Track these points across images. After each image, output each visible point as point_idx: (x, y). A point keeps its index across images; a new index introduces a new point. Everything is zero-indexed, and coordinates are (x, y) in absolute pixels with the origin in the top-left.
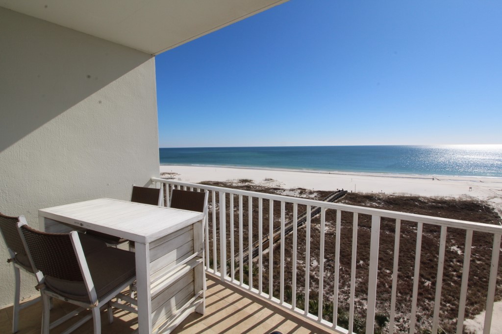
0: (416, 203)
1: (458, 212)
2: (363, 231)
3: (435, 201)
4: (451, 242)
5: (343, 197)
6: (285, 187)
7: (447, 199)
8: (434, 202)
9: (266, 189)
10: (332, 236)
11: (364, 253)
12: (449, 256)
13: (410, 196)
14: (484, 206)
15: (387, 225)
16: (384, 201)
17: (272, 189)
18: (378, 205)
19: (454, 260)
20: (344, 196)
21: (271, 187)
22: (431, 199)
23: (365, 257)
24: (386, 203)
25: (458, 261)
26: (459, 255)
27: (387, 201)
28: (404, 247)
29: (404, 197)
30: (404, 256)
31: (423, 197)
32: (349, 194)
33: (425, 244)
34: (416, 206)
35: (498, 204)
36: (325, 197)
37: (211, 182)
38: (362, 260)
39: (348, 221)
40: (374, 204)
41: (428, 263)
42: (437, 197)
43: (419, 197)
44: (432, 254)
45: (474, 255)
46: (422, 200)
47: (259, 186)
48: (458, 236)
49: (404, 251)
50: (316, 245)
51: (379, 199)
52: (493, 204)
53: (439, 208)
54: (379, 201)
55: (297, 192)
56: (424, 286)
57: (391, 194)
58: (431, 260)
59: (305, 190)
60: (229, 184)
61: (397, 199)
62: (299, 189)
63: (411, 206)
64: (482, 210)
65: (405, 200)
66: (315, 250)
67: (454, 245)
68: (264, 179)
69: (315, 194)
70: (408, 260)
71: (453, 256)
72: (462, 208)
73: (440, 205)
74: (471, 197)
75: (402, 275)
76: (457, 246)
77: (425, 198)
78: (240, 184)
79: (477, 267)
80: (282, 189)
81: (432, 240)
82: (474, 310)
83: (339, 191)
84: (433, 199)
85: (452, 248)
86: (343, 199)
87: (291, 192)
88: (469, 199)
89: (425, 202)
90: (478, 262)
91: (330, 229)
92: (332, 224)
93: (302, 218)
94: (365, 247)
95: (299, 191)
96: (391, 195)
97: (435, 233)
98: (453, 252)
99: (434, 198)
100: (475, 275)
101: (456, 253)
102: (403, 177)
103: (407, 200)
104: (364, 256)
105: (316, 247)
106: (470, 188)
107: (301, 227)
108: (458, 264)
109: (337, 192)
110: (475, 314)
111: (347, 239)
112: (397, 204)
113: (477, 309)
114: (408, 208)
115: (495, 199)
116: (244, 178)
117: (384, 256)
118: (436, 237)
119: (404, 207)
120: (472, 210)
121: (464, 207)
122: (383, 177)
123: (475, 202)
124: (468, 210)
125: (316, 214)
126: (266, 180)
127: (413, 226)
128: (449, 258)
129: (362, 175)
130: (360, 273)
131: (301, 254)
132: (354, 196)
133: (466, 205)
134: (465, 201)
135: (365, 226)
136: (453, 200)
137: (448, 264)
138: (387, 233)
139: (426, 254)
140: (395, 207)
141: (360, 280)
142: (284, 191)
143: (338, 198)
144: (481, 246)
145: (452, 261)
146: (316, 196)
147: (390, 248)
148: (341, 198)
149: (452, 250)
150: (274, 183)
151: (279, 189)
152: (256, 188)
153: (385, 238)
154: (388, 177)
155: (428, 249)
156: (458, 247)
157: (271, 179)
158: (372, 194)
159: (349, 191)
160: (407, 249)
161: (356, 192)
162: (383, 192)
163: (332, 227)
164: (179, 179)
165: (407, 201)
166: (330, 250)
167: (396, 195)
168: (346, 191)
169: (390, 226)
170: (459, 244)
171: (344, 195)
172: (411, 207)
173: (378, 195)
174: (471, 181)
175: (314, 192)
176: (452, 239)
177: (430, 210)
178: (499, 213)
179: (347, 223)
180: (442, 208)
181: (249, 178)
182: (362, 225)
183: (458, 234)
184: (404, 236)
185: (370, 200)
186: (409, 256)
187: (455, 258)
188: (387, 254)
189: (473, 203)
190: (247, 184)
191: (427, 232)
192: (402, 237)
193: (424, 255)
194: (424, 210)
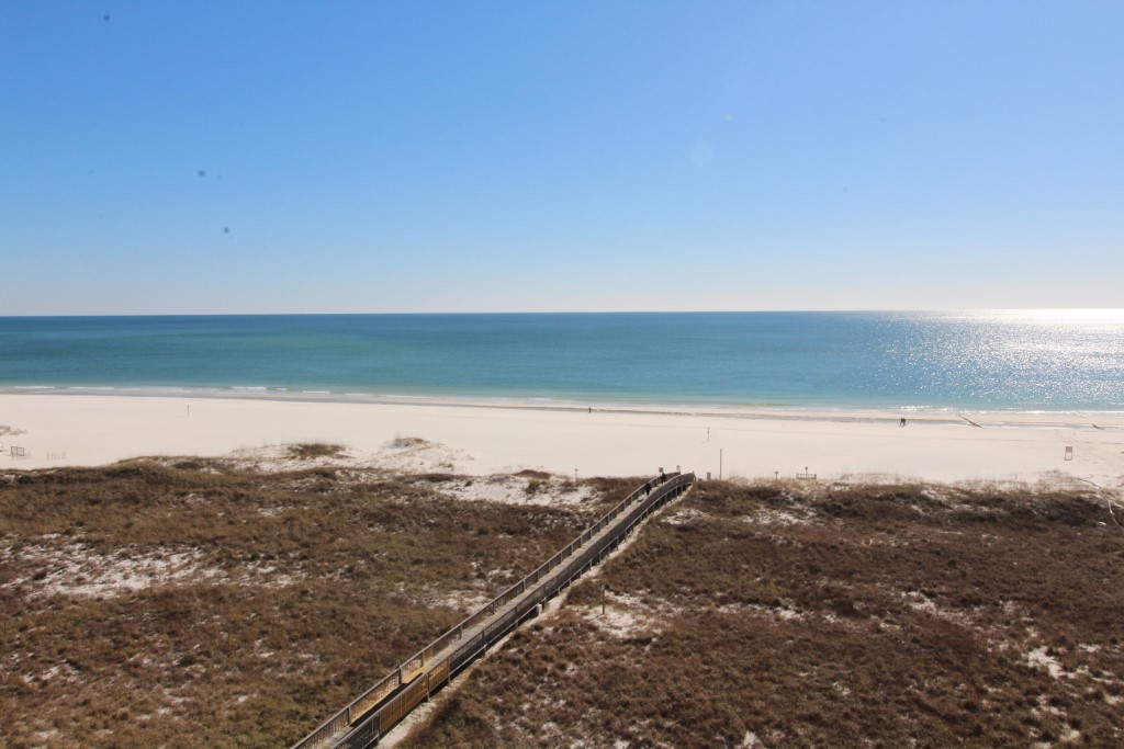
0: (915, 507)
1: (1040, 530)
2: (753, 620)
3: (972, 498)
4: (1027, 635)
5: (679, 498)
6: (470, 470)
7: (1004, 488)
8: (966, 502)
9: (400, 479)
10: (647, 648)
11: (758, 704)
12: (1025, 686)
13: (893, 483)
14: (1113, 507)
15: (827, 589)
16: (814, 505)
17: (420, 478)
18: (795, 521)
19: (1042, 699)
20: (685, 494)
21: (420, 471)
22: (957, 489)
23: (761, 719)
24: (821, 511)
25: (1054, 702)
26: (1053, 679)
27: (824, 505)
28: (884, 667)
29: (875, 488)
30: (886, 702)
31: (933, 487)
32: (701, 485)
33: (951, 651)
34: (915, 516)
36: (620, 499)
37: (165, 459)
38: (752, 731)
39: (700, 587)
40: (784, 516)
41: (965, 719)
42: (977, 483)
43: (922, 486)
44: (973, 682)
45: (1098, 675)
46: (932, 494)
47: (369, 469)
48: (1045, 612)
49: (887, 683)
50: (589, 690)
51: (799, 499)
53: (982, 519)
54: (798, 506)
55: (518, 485)
57: (836, 478)
58: (970, 707)
59: (546, 475)
60: (243, 466)
61: (856, 495)
62: (526, 473)
63: (899, 516)
64: (1108, 520)
65: (880, 499)
66: (584, 711)
67: (1034, 645)
68: (392, 439)
69: (584, 492)
70: (902, 712)
71: (1035, 683)
72: (1051, 519)
73: (985, 509)
74: (1072, 479)
76: (1045, 648)
77: (938, 487)
78: (290, 463)
79: (1109, 716)
80: (461, 478)
81: (969, 633)
84: (963, 492)
85: (1031, 656)
86: (680, 504)
87: (496, 487)
88: (1067, 487)
89: (940, 504)
90: (1112, 700)
91: (639, 622)
92: (645, 602)
93: (535, 587)
94: (761, 680)
95: (525, 482)
96: (837, 484)
97: (976, 609)
98: (1034, 669)
99: (966, 487)
101: (1043, 674)
102: (868, 420)
103: (888, 497)
104: (757, 713)
105: (586, 695)
106: (1069, 449)
107: (533, 622)
108: (1054, 710)
109: (655, 483)
111: (696, 656)
112: (855, 514)
114: (890, 527)
116: (310, 439)
117: (825, 707)
118: (979, 622)
119: (879, 524)
120: (1078, 522)
121: (1054, 513)
122: (807, 418)
123: (1087, 496)
124: (1067, 522)
125: (587, 568)
126: (398, 443)
127: (910, 589)
128: (1027, 693)
129: (743, 416)
131: (533, 732)
132: (717, 493)
133: (1061, 505)
134: (1058, 495)
135: (756, 601)
136: (1022, 492)
137: (1024, 714)
138: (831, 618)
139: (956, 684)
140: (852, 525)
142: (469, 484)
143: (663, 501)
144: (1114, 642)
145: (1035, 704)
146: (585, 500)
147: (842, 676)
148: (674, 501)
149: (1031, 665)
150: (429, 453)
151: (449, 478)
152: (357, 477)
153: (822, 640)
154: (825, 419)
155: (959, 669)
156: (1049, 653)
157: (419, 441)
158: (777, 482)
159: (701, 475)
160: (896, 674)
161: (725, 477)
162: (811, 472)
163: (645, 613)
164: (17, 452)
165: (886, 502)
166: (641, 703)
167: (851, 481)
168: (690, 477)
169: (838, 595)
170: (1049, 639)
171: (685, 488)
172: (900, 523)
173: (795, 485)
174: (1067, 425)
175: (580, 483)
176: (1030, 624)
177: (956, 528)
179: (697, 593)
180: (992, 518)
181: (328, 439)
182: (745, 597)
183: (1046, 606)
184: (882, 625)
185: (771, 502)
186: (903, 698)
187: (1043, 690)
188: (833, 698)
189: (1080, 500)
190: (320, 462)
191: (954, 605)
192: (879, 631)
193: (949, 689)
194: (939, 531)
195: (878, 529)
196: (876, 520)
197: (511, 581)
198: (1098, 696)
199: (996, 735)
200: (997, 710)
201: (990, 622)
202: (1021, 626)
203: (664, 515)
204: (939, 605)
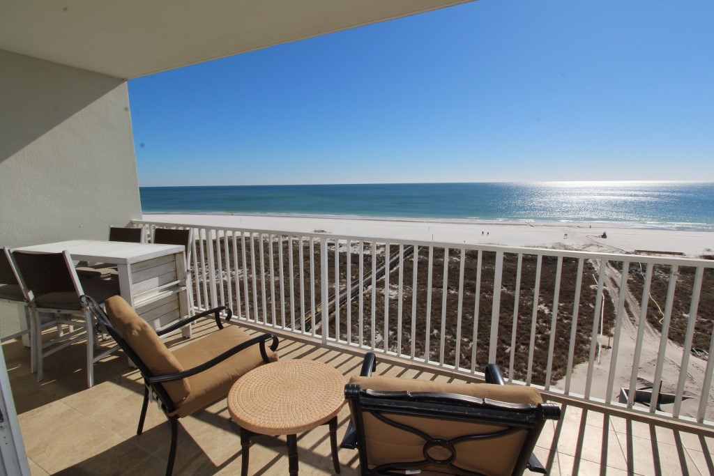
1: (550, 264)
2: (440, 294)
11: (439, 320)
15: (468, 284)
16: (466, 254)
18: (458, 259)
19: (541, 321)
24: (468, 256)
25: (544, 322)
26: (546, 314)
27: (470, 255)
28: (485, 309)
30: (484, 320)
33: (510, 304)
36: (395, 252)
38: (436, 329)
39: (422, 282)
40: (455, 258)
45: (562, 313)
48: (547, 292)
49: (486, 314)
53: (529, 260)
55: (358, 247)
56: (505, 354)
66: (379, 322)
67: (541, 304)
68: (313, 230)
69: (382, 250)
71: (539, 316)
73: (530, 256)
74: (565, 246)
75: (482, 342)
76: (544, 304)
79: (563, 326)
82: (557, 374)
85: (539, 307)
87: (351, 247)
90: (565, 321)
93: (363, 281)
94: (441, 313)
97: (522, 291)
98: (539, 311)
100: (560, 336)
101: (543, 313)
105: (380, 317)
106: (566, 235)
108: (544, 324)
110: (557, 380)
113: (560, 373)
114: (493, 262)
115: (591, 247)
117: (463, 322)
118: (522, 295)
119: (490, 261)
125: (382, 275)
126: (315, 232)
130: (434, 345)
135: (442, 288)
138: (468, 293)
139: (510, 315)
141: (433, 353)
142: (341, 246)
143: (410, 253)
144: (570, 303)
145: (538, 323)
146: (382, 252)
147: (470, 312)
151: (334, 244)
153: (465, 300)
155: (511, 310)
156: (545, 306)
157: (323, 231)
160: (489, 312)
169: (471, 286)
170: (547, 301)
174: (568, 226)
175: (381, 246)
176: (540, 296)
178: (593, 264)
179: (421, 284)
180: (533, 260)
182: (438, 286)
183: (547, 290)
184: (487, 296)
185: (450, 253)
187: (541, 317)
188: (466, 319)
191: (513, 290)
192: (485, 298)
193: (508, 317)
194: (512, 264)
195: (489, 263)
196: (489, 260)
197: (355, 280)
198: (561, 320)
199: (522, 332)
200: (524, 324)
201: (526, 295)
203: (410, 258)
204: (508, 290)
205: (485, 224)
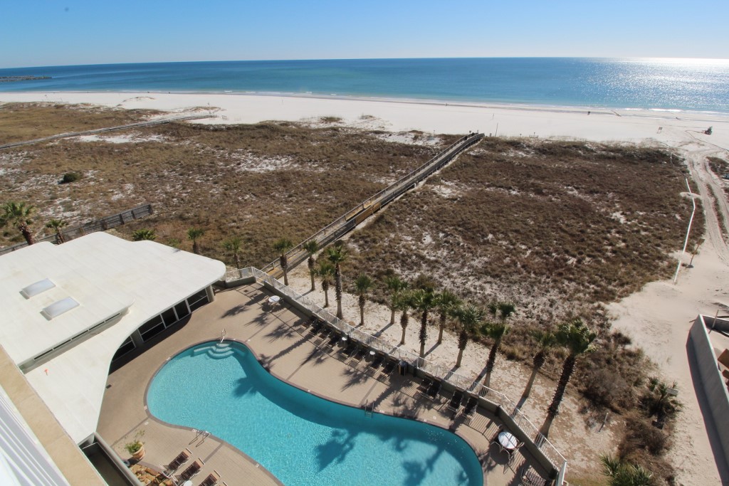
0: (580, 152)
1: (635, 164)
2: (499, 194)
3: (607, 148)
4: (615, 206)
5: (476, 144)
6: (391, 129)
7: (624, 145)
8: (604, 150)
9: (363, 132)
10: (455, 202)
11: (496, 225)
12: (607, 226)
13: (573, 140)
14: (673, 156)
15: (533, 184)
16: (535, 149)
17: (371, 132)
18: (525, 155)
19: (613, 231)
20: (479, 142)
21: (371, 129)
22: (602, 144)
23: (496, 230)
24: (537, 151)
25: (618, 232)
26: (620, 224)
27: (539, 149)
28: (550, 214)
29: (564, 143)
30: (547, 227)
31: (591, 143)
32: (487, 139)
33: (580, 210)
34: (579, 155)
35: (691, 153)
36: (451, 143)
37: (276, 122)
38: (491, 234)
39: (480, 180)
40: (520, 153)
41: (578, 235)
42: (611, 142)
43: (586, 142)
44: (586, 223)
45: (641, 223)
46: (589, 146)
47: (352, 128)
48: (626, 198)
49: (550, 220)
50: (431, 215)
51: (529, 146)
52: (685, 153)
53: (609, 158)
54: (527, 149)
55: (410, 137)
56: (566, 265)
57: (547, 138)
58: (582, 232)
59: (421, 133)
60: (305, 125)
61: (555, 145)
62: (414, 131)
63: (572, 155)
64: (668, 161)
65: (565, 148)
66: (429, 222)
67: (618, 210)
68: (360, 116)
69: (437, 140)
70: (553, 232)
71: (612, 225)
72: (641, 159)
73: (612, 154)
74: (657, 142)
75: (541, 251)
76: (621, 212)
77: (593, 143)
78: (321, 125)
79: (640, 239)
80: (388, 132)
81: (590, 204)
82: (624, 291)
83: (473, 134)
84: (604, 145)
85: (614, 214)
86: (476, 146)
87: (401, 136)
88: (654, 146)
89: (592, 151)
90: (643, 233)
91: (453, 192)
92: (457, 185)
93: (414, 177)
94: (499, 216)
95: (413, 135)
96: (547, 140)
97: (596, 195)
98: (613, 220)
99: (606, 144)
100: (634, 250)
101: (617, 222)
102: (568, 112)
103: (569, 147)
104: (495, 228)
105: (431, 217)
106: (661, 128)
107: (412, 190)
108: (617, 235)
109: (469, 136)
110: (622, 297)
111: (474, 206)
112: (552, 153)
113: (627, 291)
114: (566, 159)
115: (690, 145)
116: (329, 115)
117: (522, 227)
118: (596, 200)
119: (562, 158)
120: (654, 161)
121: (644, 156)
122: (539, 110)
123: (662, 150)
124: (649, 161)
125: (435, 171)
126: (363, 117)
127: (569, 186)
128: (607, 228)
129: (510, 109)
130: (487, 250)
131: (410, 228)
132: (493, 142)
133: (648, 154)
134: (648, 149)
135: (502, 187)
136: (632, 147)
137: (604, 236)
138: (532, 195)
139: (578, 223)
140: (550, 158)
141: (486, 259)
142: (390, 135)
143: (469, 145)
144: (653, 211)
145: (609, 232)
146: (437, 143)
147: (531, 217)
148: (474, 145)
149: (613, 218)
150: (375, 122)
151: (382, 133)
152: (347, 131)
153: (526, 203)
154: (548, 111)
155: (581, 217)
156: (622, 214)
157: (371, 117)
158: (520, 139)
159: (487, 135)
160: (554, 218)
161: (497, 136)
162: (536, 135)
163: (456, 189)
164: (224, 118)
165: (567, 149)
166: (450, 221)
167: (554, 139)
168: (482, 135)
169: (537, 186)
170: (624, 208)
171: (479, 140)
172: (571, 158)
173: (528, 140)
174: (663, 117)
175: (436, 136)
176: (617, 202)
177: (596, 161)
178: (689, 166)
179: (478, 182)
180: (614, 158)
181: (336, 115)
182: (498, 185)
183: (627, 195)
184: (553, 199)
185: (516, 147)
186: (555, 226)
187: (615, 227)
188: (526, 224)
189: (658, 152)
190: (333, 124)
191: (586, 193)
192: (551, 201)
193: (575, 224)
194: (588, 162)
195: (561, 160)
196: (561, 156)
197: (405, 174)
198: (638, 232)
199: (590, 242)
200: (593, 233)
201: (600, 200)
202: (613, 203)
203: (469, 151)
204: (580, 192)
205: (561, 111)
